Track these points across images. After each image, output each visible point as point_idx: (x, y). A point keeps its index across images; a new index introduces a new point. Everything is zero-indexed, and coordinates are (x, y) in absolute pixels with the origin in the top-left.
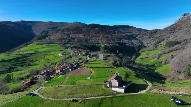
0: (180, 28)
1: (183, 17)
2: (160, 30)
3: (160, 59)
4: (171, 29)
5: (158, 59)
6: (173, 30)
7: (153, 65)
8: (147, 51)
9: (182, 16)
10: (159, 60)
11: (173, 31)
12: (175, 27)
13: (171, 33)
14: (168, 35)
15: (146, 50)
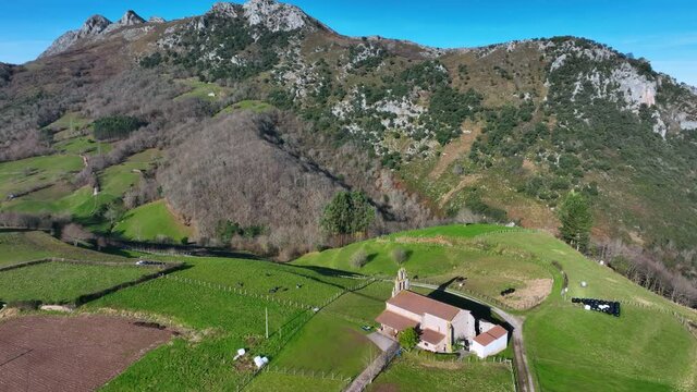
0: (108, 68)
1: (91, 29)
2: (22, 69)
3: (104, 187)
4: (76, 71)
5: (99, 190)
6: (84, 74)
7: (96, 216)
8: (19, 159)
9: (88, 23)
10: (103, 192)
11: (87, 78)
12: (87, 65)
13: (80, 85)
14: (74, 92)
15: (13, 156)
